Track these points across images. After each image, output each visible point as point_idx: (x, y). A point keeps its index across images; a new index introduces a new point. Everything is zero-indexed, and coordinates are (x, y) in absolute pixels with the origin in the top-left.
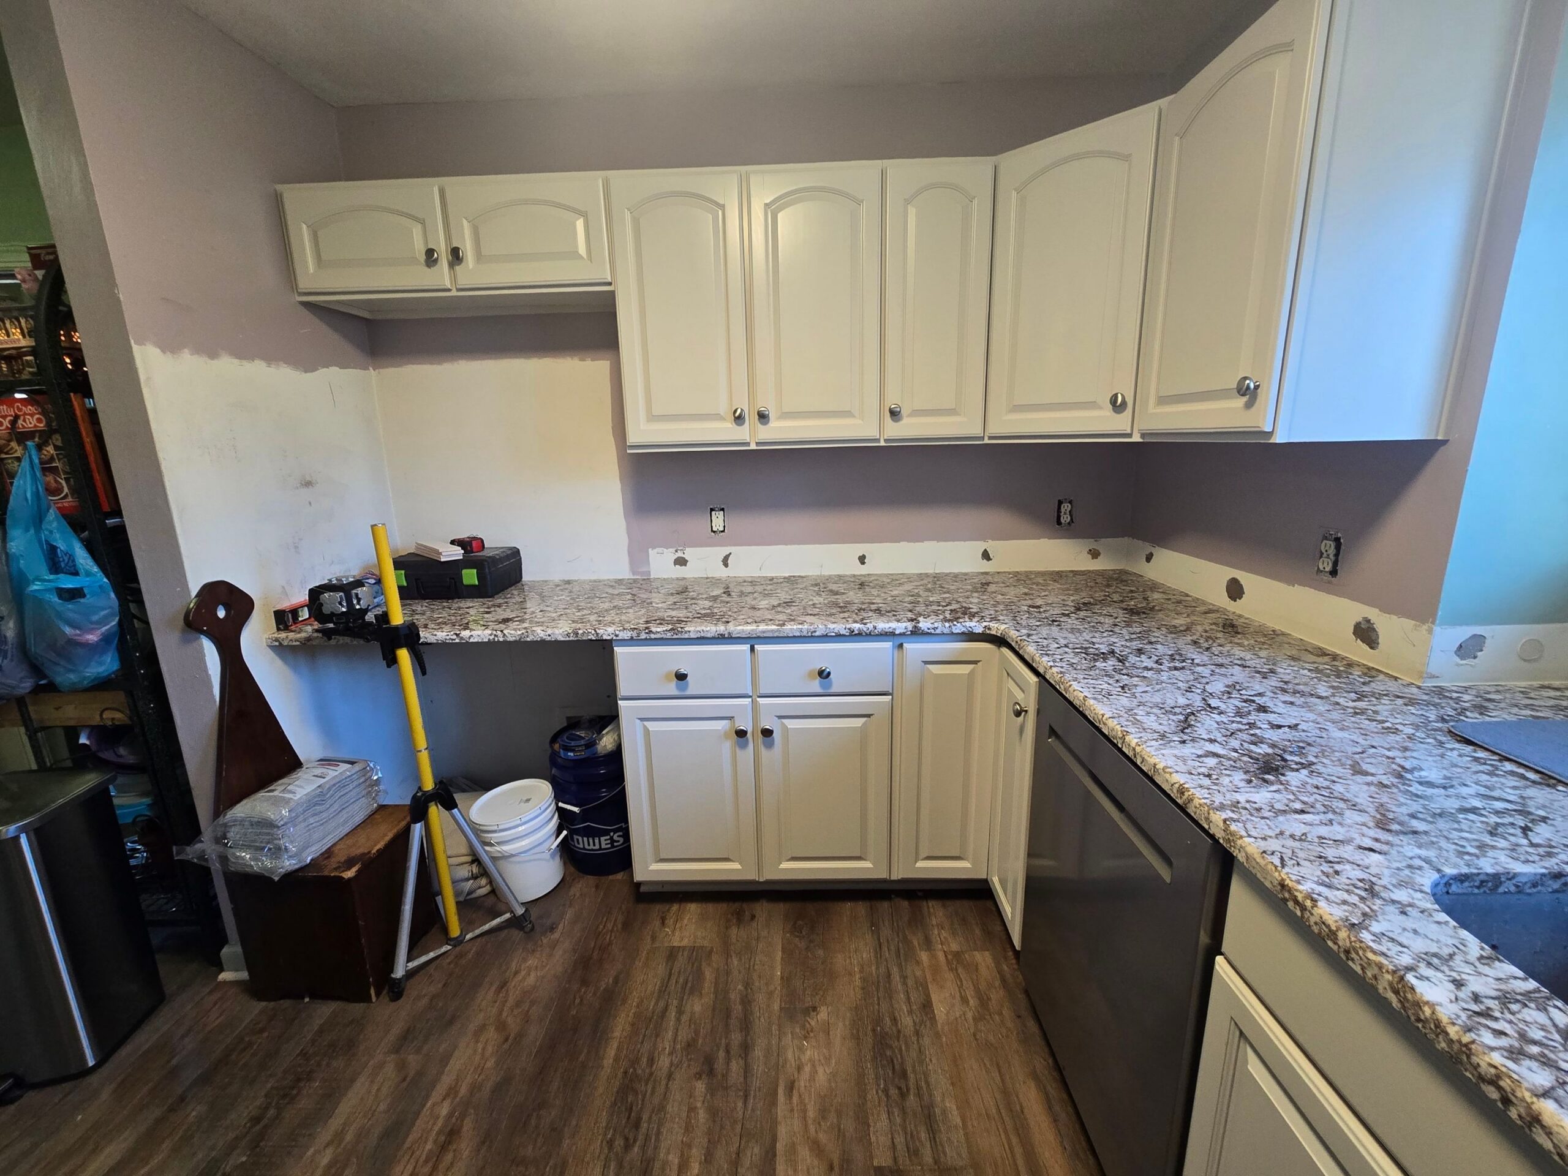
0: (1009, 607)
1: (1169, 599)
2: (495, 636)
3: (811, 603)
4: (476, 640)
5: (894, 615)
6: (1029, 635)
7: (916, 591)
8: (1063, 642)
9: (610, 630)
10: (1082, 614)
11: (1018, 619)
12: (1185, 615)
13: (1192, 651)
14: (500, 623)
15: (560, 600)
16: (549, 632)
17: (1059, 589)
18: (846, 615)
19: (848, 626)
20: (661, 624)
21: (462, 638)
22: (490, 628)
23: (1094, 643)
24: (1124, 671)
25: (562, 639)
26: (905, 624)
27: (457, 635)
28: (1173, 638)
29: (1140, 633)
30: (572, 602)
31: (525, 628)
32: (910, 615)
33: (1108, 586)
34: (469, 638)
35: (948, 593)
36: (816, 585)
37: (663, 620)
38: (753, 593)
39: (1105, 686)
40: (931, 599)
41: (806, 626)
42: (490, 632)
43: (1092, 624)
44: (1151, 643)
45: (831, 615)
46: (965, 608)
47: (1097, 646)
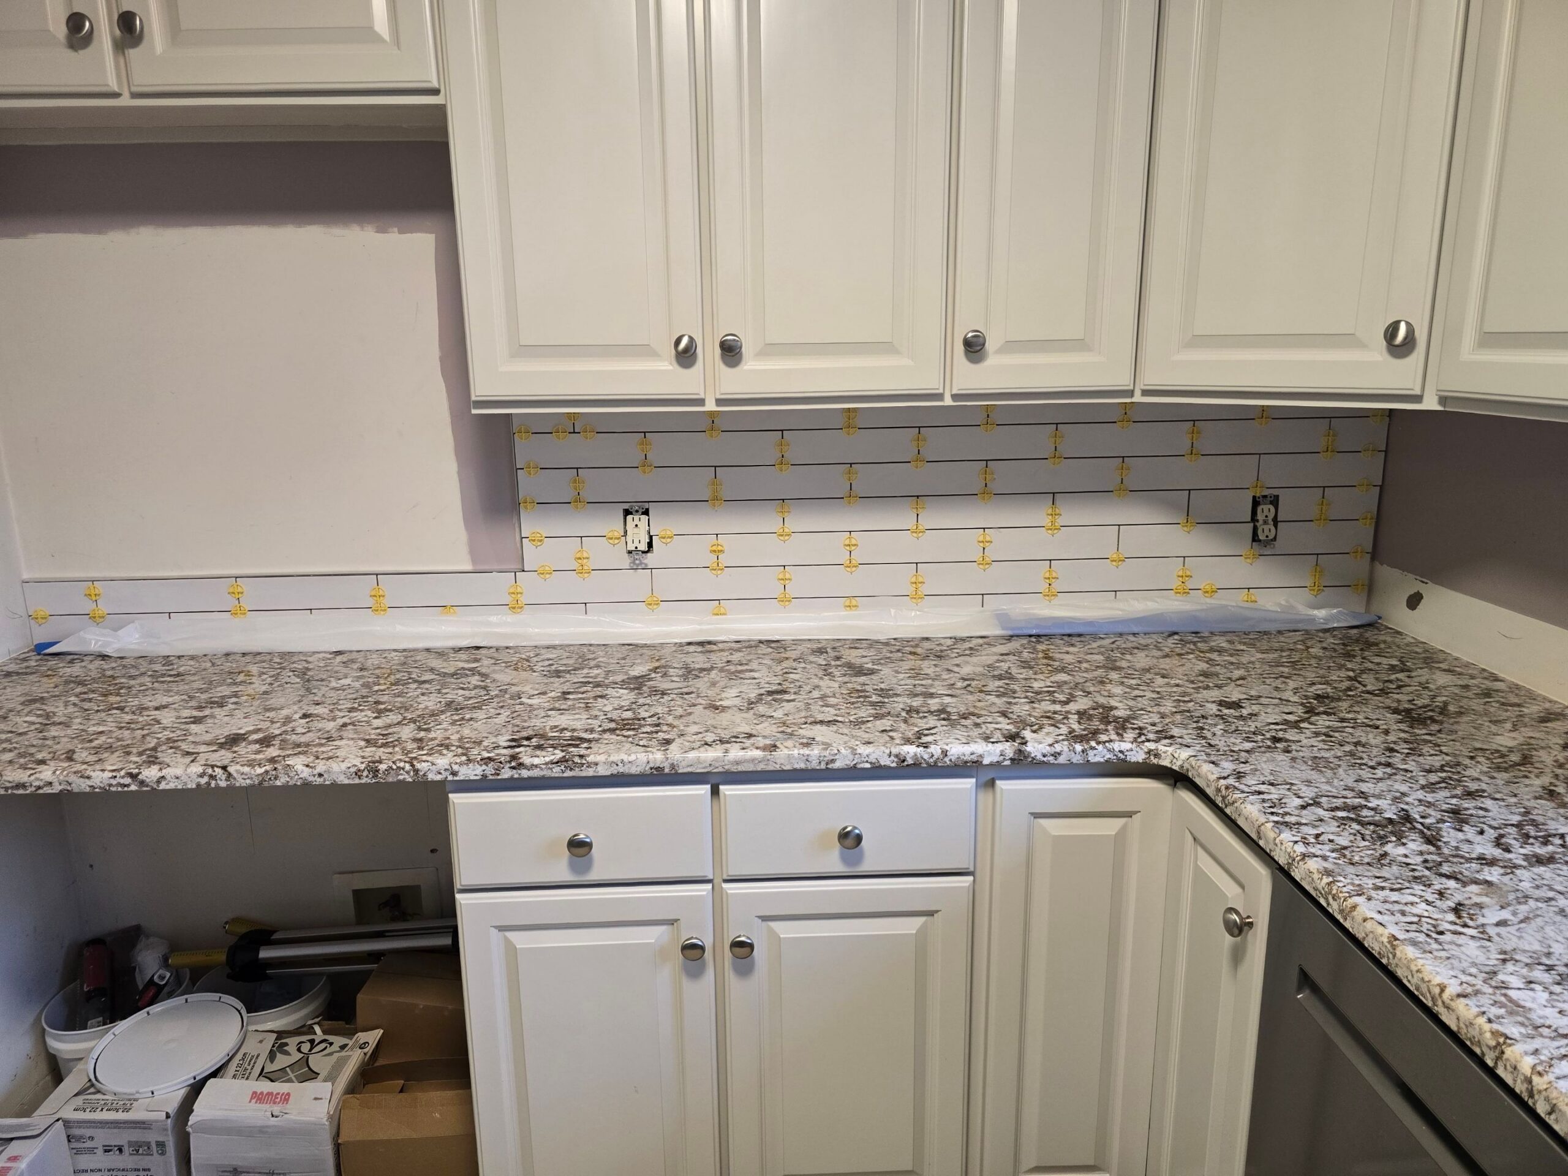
0: (1183, 707)
1: (1466, 687)
2: (212, 777)
3: (816, 694)
4: (171, 786)
5: (977, 725)
6: (1239, 776)
7: (1004, 666)
8: (1308, 793)
9: (442, 762)
10: (1323, 722)
11: (1209, 735)
12: (1508, 726)
13: (1550, 814)
14: (222, 746)
15: (342, 689)
16: (321, 767)
17: (1262, 661)
18: (886, 723)
19: (895, 751)
20: (539, 747)
21: (142, 783)
22: (202, 759)
23: (1363, 795)
24: (1446, 869)
25: (346, 782)
26: (999, 747)
27: (133, 776)
28: (1508, 783)
29: (1442, 769)
30: (364, 692)
31: (272, 760)
32: (1006, 725)
33: (1349, 656)
34: (158, 782)
35: (1063, 670)
36: (821, 651)
37: (543, 736)
38: (709, 670)
39: (1421, 908)
40: (1036, 685)
41: (815, 752)
42: (200, 770)
43: (1348, 748)
44: (1470, 794)
45: (859, 723)
46: (1103, 707)
47: (1373, 803)
